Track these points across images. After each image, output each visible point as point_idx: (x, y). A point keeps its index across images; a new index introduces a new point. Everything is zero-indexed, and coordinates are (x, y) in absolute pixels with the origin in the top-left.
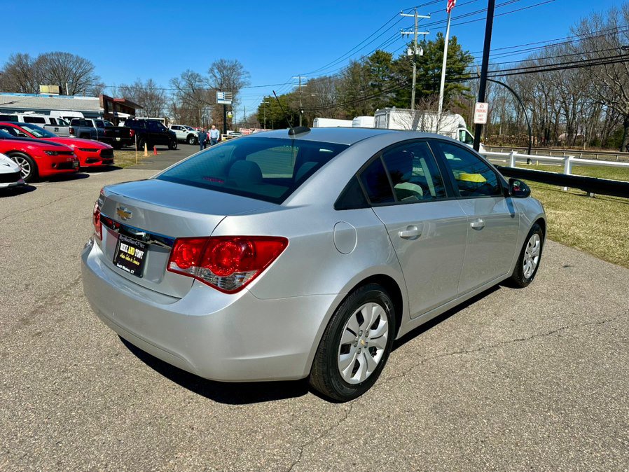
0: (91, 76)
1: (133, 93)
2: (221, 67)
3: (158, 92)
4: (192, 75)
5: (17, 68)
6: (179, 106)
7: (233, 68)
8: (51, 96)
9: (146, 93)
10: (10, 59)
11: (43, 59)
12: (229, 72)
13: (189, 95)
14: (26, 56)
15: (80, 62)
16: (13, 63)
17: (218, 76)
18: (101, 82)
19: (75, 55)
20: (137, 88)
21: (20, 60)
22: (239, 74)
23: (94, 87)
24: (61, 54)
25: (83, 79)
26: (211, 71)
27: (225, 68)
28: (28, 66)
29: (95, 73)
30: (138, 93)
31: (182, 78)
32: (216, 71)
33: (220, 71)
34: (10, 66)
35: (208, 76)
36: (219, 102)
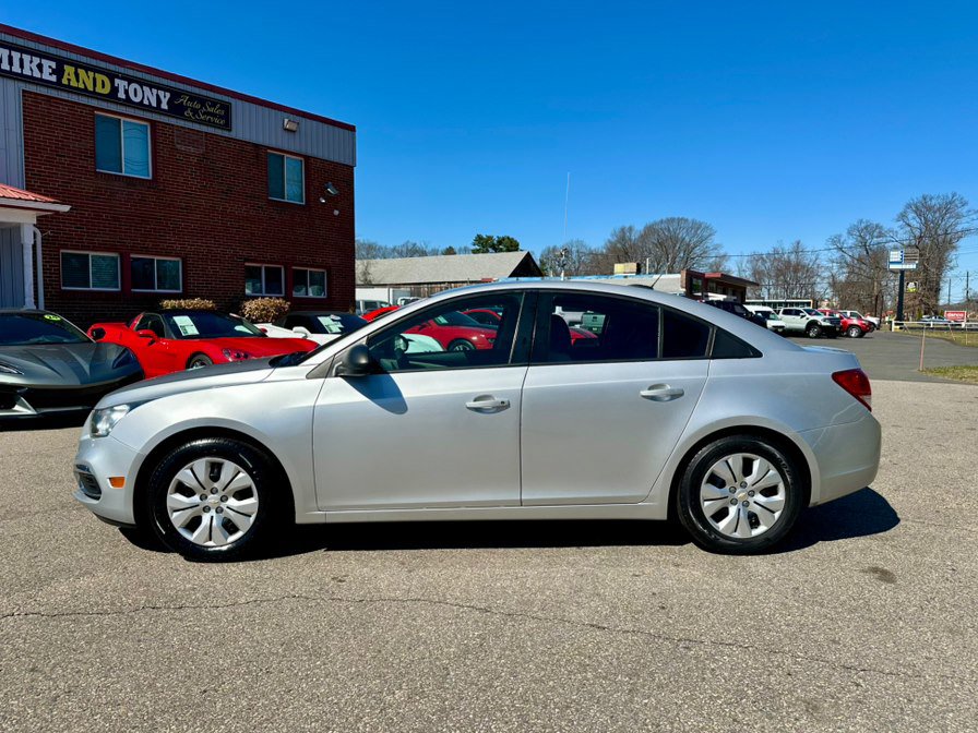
0: (709, 245)
1: (768, 265)
2: (922, 208)
3: (808, 259)
4: (866, 228)
5: (619, 245)
6: (842, 278)
7: (948, 208)
8: (626, 277)
9: (789, 262)
10: (612, 235)
11: (650, 230)
12: (937, 215)
13: (860, 260)
14: (631, 229)
15: (696, 226)
16: (614, 239)
17: (915, 223)
18: (722, 252)
19: (690, 219)
20: (775, 255)
21: (623, 235)
22: (959, 216)
23: (711, 260)
24: (673, 220)
25: (697, 251)
26: (903, 216)
27: (929, 209)
28: (630, 240)
29: (716, 240)
30: (775, 264)
31: (849, 233)
32: (911, 215)
33: (919, 216)
34: (609, 241)
35: (896, 226)
36: (892, 267)
